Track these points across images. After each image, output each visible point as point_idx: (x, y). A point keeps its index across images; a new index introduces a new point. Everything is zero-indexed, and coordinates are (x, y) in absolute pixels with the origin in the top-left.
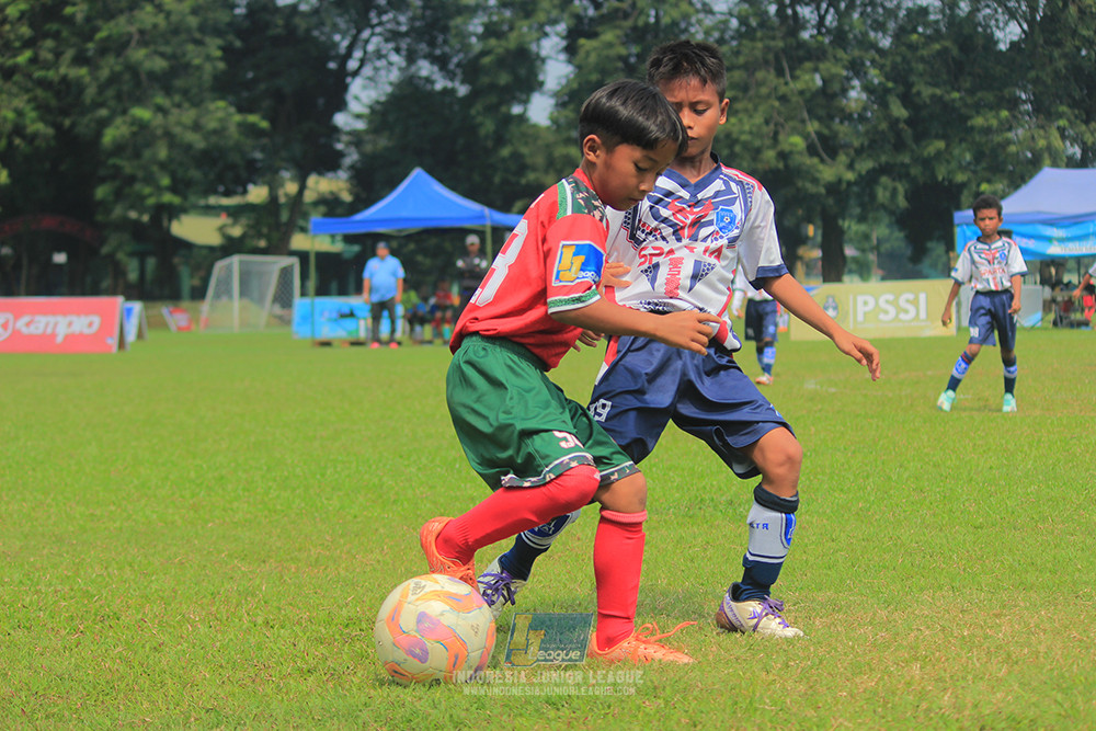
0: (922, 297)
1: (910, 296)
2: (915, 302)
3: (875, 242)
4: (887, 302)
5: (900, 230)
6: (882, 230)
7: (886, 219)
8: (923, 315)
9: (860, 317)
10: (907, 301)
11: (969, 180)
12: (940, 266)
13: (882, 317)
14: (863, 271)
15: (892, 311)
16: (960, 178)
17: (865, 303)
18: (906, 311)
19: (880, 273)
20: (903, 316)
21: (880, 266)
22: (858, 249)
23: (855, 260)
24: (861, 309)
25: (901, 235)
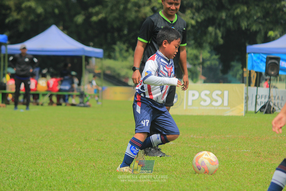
0: (226, 93)
1: (219, 93)
2: (222, 96)
3: (201, 60)
4: (206, 95)
5: (216, 55)
6: (205, 54)
7: (208, 49)
8: (226, 103)
9: (190, 103)
10: (217, 95)
11: (260, 30)
12: (238, 76)
13: (202, 103)
14: (194, 76)
15: (208, 100)
16: (254, 28)
17: (193, 95)
18: (216, 101)
19: (203, 78)
20: (214, 103)
21: (204, 74)
22: (191, 64)
23: (190, 70)
24: (191, 98)
25: (216, 57)
